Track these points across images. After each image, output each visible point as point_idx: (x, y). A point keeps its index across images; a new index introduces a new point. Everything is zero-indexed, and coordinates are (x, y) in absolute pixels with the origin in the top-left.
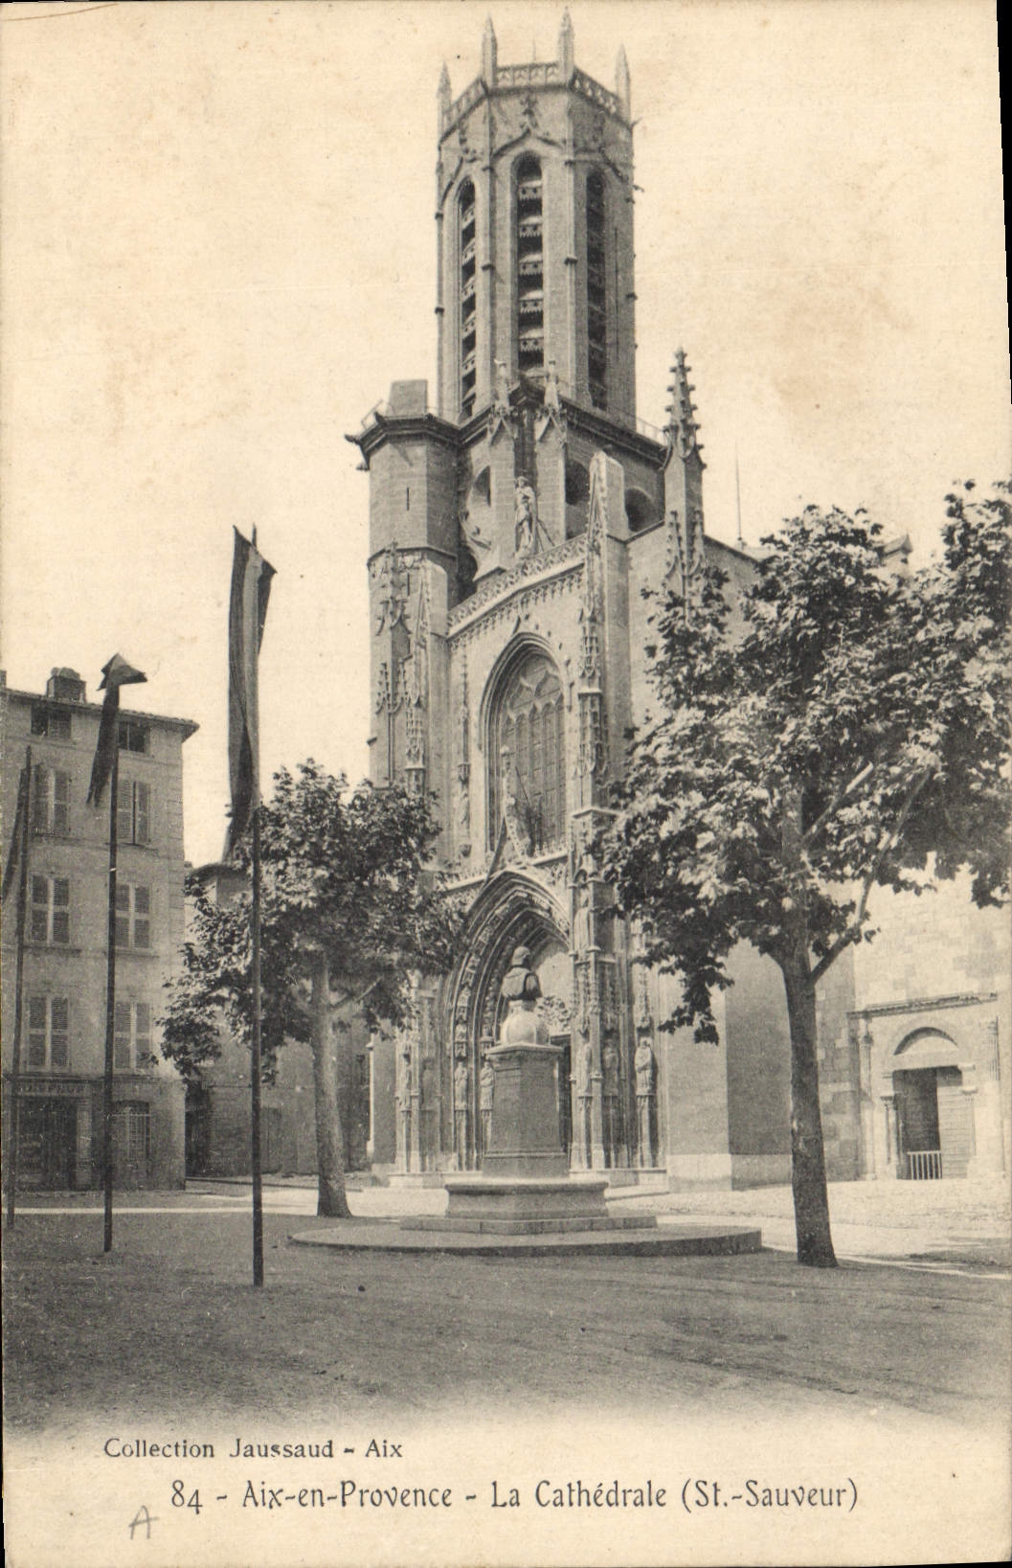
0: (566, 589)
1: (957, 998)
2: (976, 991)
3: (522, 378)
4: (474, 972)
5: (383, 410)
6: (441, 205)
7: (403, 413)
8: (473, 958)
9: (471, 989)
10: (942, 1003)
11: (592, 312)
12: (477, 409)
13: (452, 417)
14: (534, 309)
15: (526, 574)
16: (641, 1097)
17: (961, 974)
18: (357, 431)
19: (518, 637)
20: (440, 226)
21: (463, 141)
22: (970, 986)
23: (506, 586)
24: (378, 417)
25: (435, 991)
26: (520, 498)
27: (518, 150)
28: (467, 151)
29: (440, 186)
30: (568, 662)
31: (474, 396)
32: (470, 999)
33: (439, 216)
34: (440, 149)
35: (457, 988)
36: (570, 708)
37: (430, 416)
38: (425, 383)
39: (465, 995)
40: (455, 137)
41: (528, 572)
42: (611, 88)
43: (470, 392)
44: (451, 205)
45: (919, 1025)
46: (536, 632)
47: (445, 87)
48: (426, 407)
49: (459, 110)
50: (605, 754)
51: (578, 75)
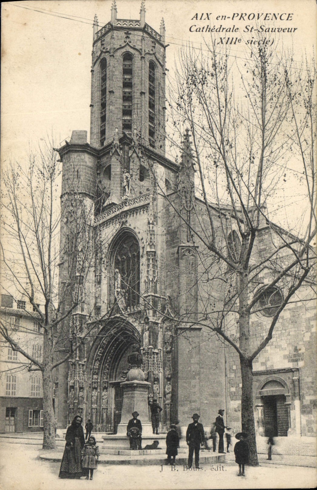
0: (142, 212)
1: (284, 370)
2: (292, 367)
3: (124, 133)
4: (101, 355)
5: (68, 141)
6: (93, 67)
7: (77, 142)
8: (101, 349)
9: (99, 361)
10: (279, 371)
11: (150, 112)
12: (105, 144)
13: (96, 145)
14: (129, 109)
15: (126, 206)
16: (168, 404)
17: (286, 361)
18: (58, 147)
19: (122, 229)
20: (92, 74)
21: (102, 45)
22: (290, 365)
23: (118, 209)
24: (66, 142)
25: (85, 362)
26: (125, 177)
27: (124, 50)
28: (104, 48)
29: (93, 60)
30: (142, 239)
31: (105, 139)
32: (99, 365)
33: (92, 71)
34: (93, 46)
35: (94, 361)
36: (142, 256)
37: (87, 145)
38: (86, 132)
39: (97, 364)
40: (99, 44)
41: (127, 205)
42: (158, 31)
43: (103, 137)
44: (97, 67)
45: (270, 379)
46: (130, 227)
47: (96, 24)
48: (86, 141)
49: (101, 33)
50: (156, 274)
51: (146, 25)
